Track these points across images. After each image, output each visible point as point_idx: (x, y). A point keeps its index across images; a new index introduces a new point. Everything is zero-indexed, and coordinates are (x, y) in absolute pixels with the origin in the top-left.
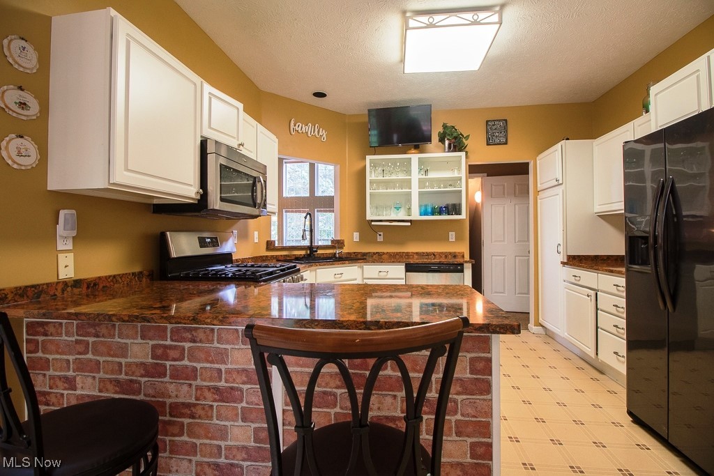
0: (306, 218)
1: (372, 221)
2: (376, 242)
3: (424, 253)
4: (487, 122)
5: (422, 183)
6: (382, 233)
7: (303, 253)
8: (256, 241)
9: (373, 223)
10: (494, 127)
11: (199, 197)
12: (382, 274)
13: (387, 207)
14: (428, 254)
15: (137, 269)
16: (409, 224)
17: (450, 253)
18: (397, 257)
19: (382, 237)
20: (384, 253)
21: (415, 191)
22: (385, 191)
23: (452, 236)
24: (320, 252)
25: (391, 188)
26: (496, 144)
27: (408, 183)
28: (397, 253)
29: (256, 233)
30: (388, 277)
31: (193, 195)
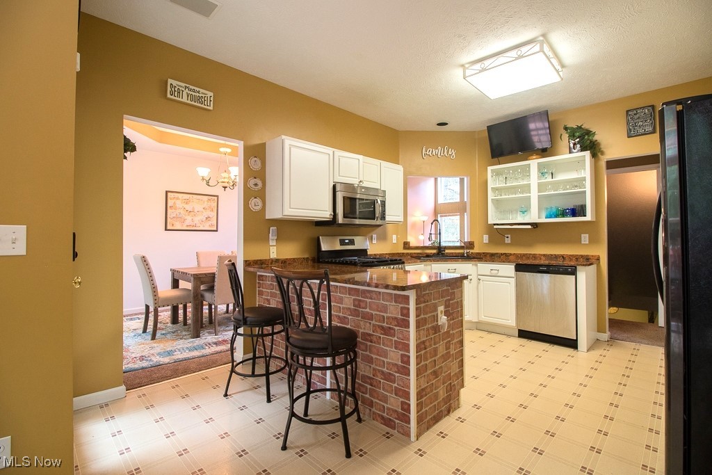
0: (432, 224)
1: (495, 224)
2: (503, 244)
3: (552, 255)
4: (627, 111)
5: (541, 187)
6: (509, 236)
7: (435, 251)
8: (395, 241)
9: (495, 227)
10: (636, 117)
11: (332, 217)
12: (494, 272)
13: (511, 211)
14: (556, 257)
15: (306, 256)
16: (529, 227)
17: (582, 256)
18: (524, 258)
19: (509, 239)
20: (511, 254)
21: (534, 195)
22: (508, 197)
23: (585, 238)
24: (447, 251)
25: (512, 194)
26: (640, 135)
27: (527, 188)
28: (524, 255)
29: (394, 237)
30: (499, 275)
31: (328, 217)
